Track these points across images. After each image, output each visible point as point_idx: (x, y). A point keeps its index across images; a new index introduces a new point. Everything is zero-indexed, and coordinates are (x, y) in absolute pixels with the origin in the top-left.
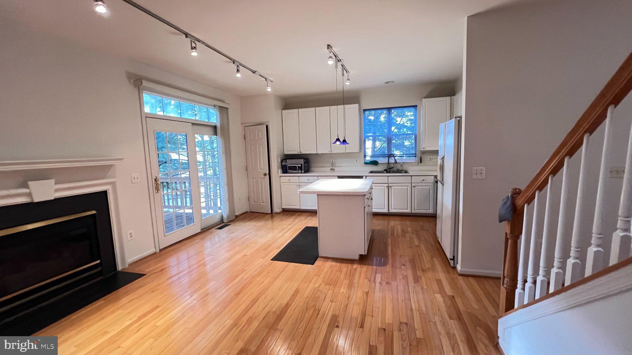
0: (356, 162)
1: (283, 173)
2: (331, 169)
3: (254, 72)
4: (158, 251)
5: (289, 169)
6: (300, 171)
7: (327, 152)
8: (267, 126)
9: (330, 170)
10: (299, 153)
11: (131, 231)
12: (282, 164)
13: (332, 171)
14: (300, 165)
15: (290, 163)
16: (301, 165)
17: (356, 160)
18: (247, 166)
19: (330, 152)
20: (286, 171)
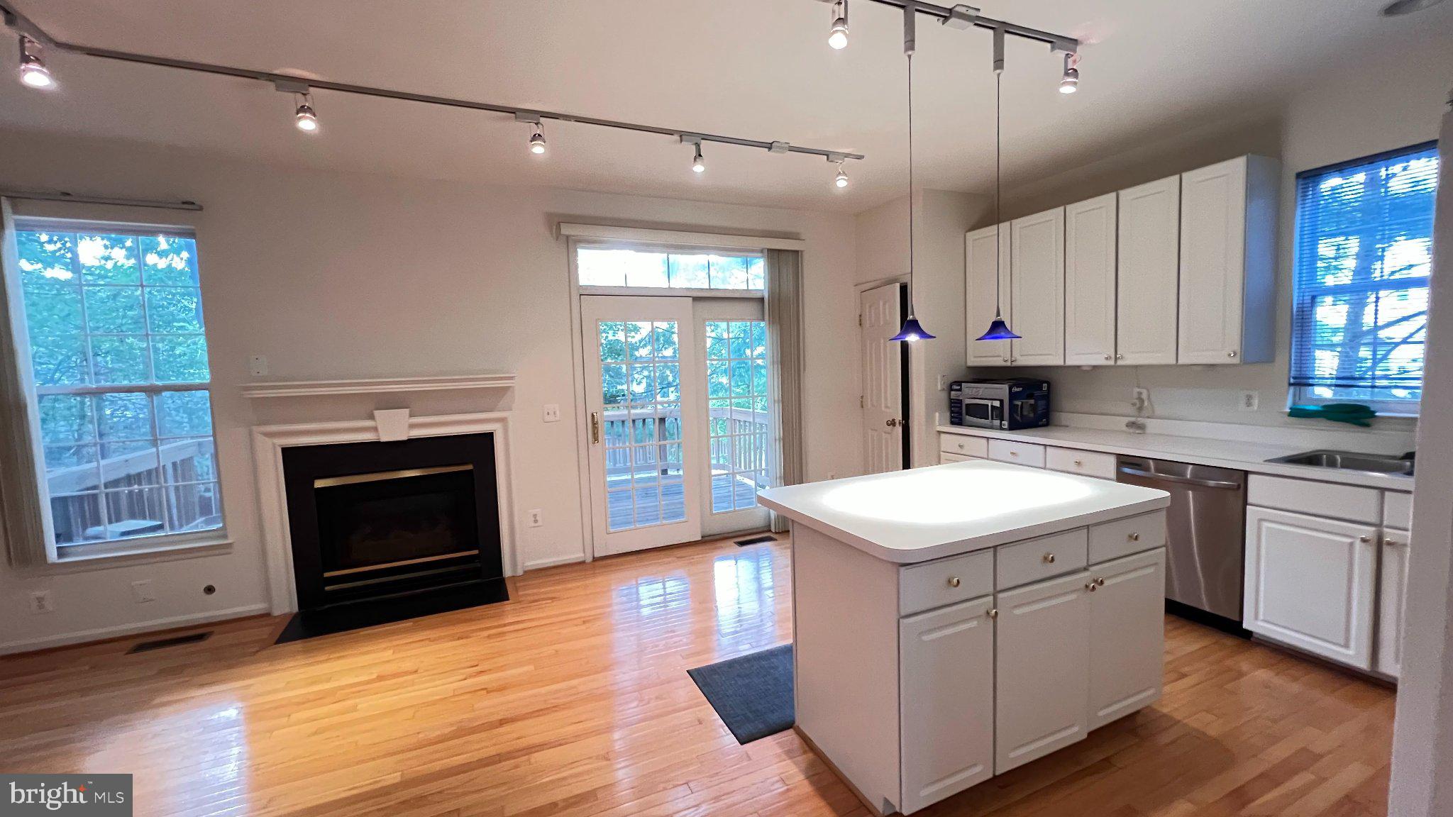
1: (953, 423)
3: (769, 146)
4: (589, 559)
5: (967, 414)
6: (997, 422)
7: (1099, 360)
8: (904, 290)
9: (1125, 428)
10: (1008, 364)
11: (534, 511)
12: (950, 394)
13: (1131, 430)
14: (997, 404)
15: (971, 393)
16: (1002, 401)
18: (862, 397)
19: (1111, 363)
20: (961, 419)
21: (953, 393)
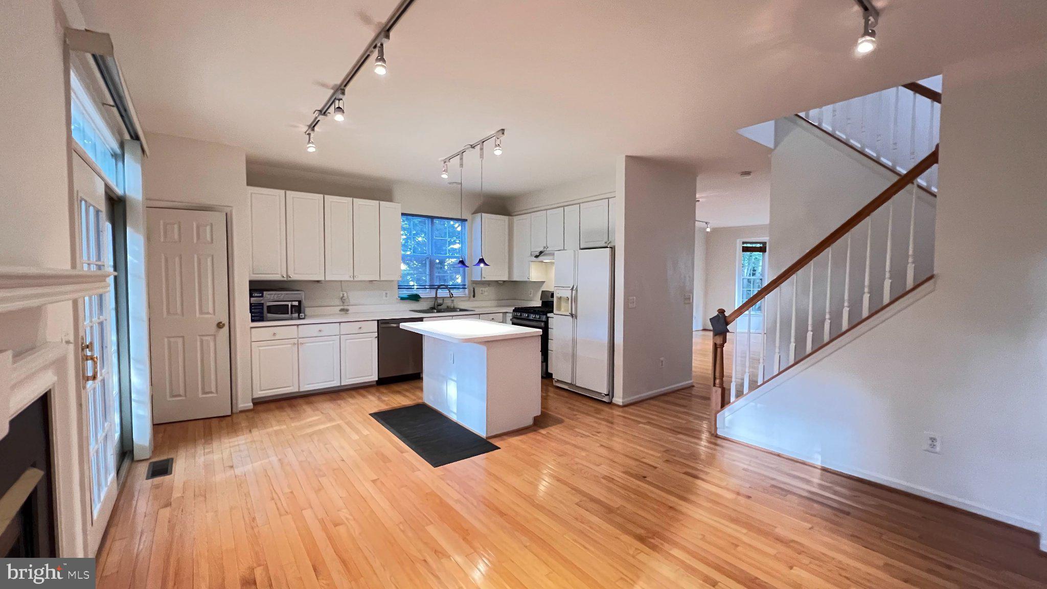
0: (386, 296)
1: (254, 320)
2: (342, 310)
5: (268, 312)
6: (296, 315)
7: (345, 278)
8: (227, 216)
9: (339, 312)
10: (285, 279)
13: (343, 312)
14: (296, 303)
15: (270, 298)
16: (300, 302)
17: (386, 294)
19: (352, 279)
20: (263, 317)
21: (252, 299)
